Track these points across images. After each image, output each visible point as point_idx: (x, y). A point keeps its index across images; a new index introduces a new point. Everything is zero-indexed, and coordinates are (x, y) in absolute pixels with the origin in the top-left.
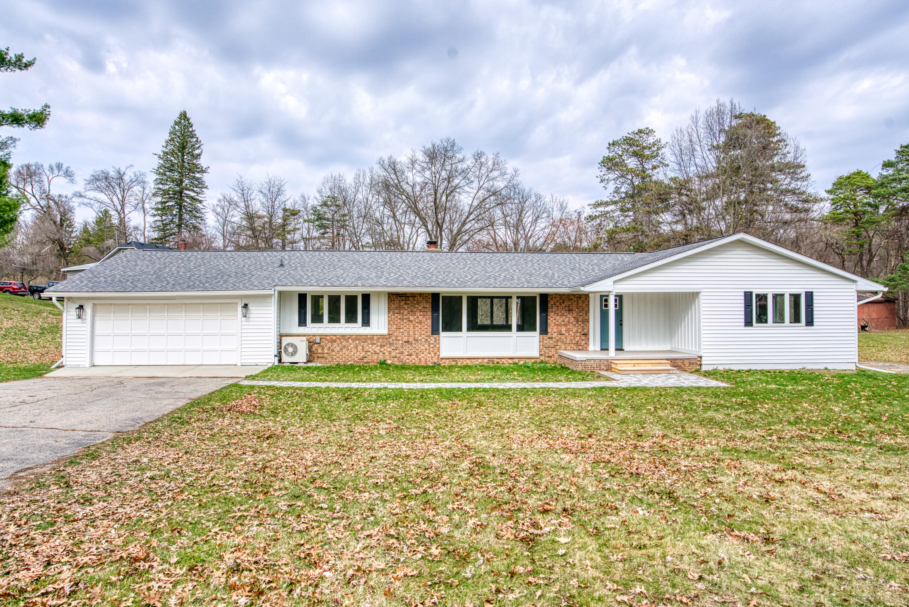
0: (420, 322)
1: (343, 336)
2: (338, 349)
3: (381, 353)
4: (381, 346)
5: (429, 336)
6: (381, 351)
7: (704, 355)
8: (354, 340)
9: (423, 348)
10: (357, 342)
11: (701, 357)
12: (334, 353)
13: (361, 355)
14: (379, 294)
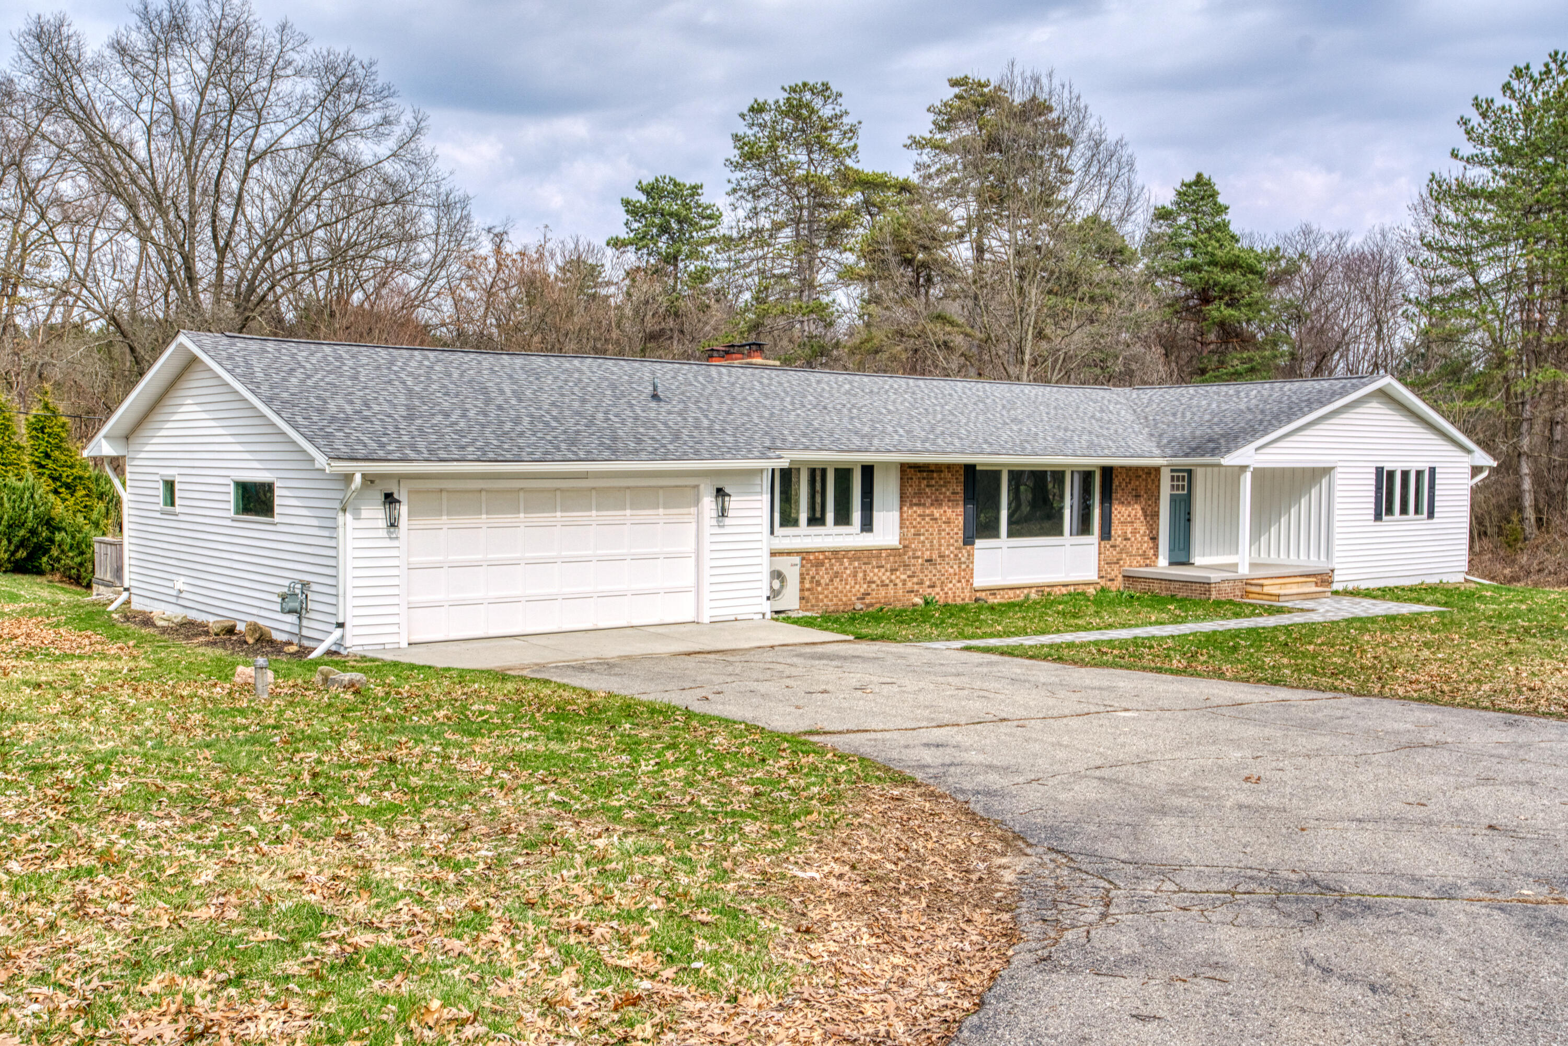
0: (948, 522)
1: (836, 553)
2: (827, 578)
3: (891, 585)
4: (893, 571)
5: (960, 549)
6: (891, 581)
7: (1337, 566)
8: (851, 560)
9: (951, 571)
10: (856, 564)
11: (1332, 571)
12: (819, 589)
13: (862, 590)
14: (887, 465)
